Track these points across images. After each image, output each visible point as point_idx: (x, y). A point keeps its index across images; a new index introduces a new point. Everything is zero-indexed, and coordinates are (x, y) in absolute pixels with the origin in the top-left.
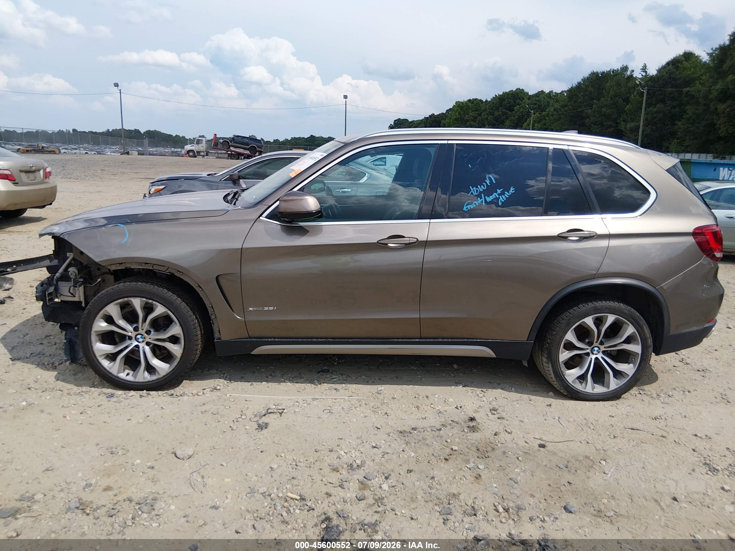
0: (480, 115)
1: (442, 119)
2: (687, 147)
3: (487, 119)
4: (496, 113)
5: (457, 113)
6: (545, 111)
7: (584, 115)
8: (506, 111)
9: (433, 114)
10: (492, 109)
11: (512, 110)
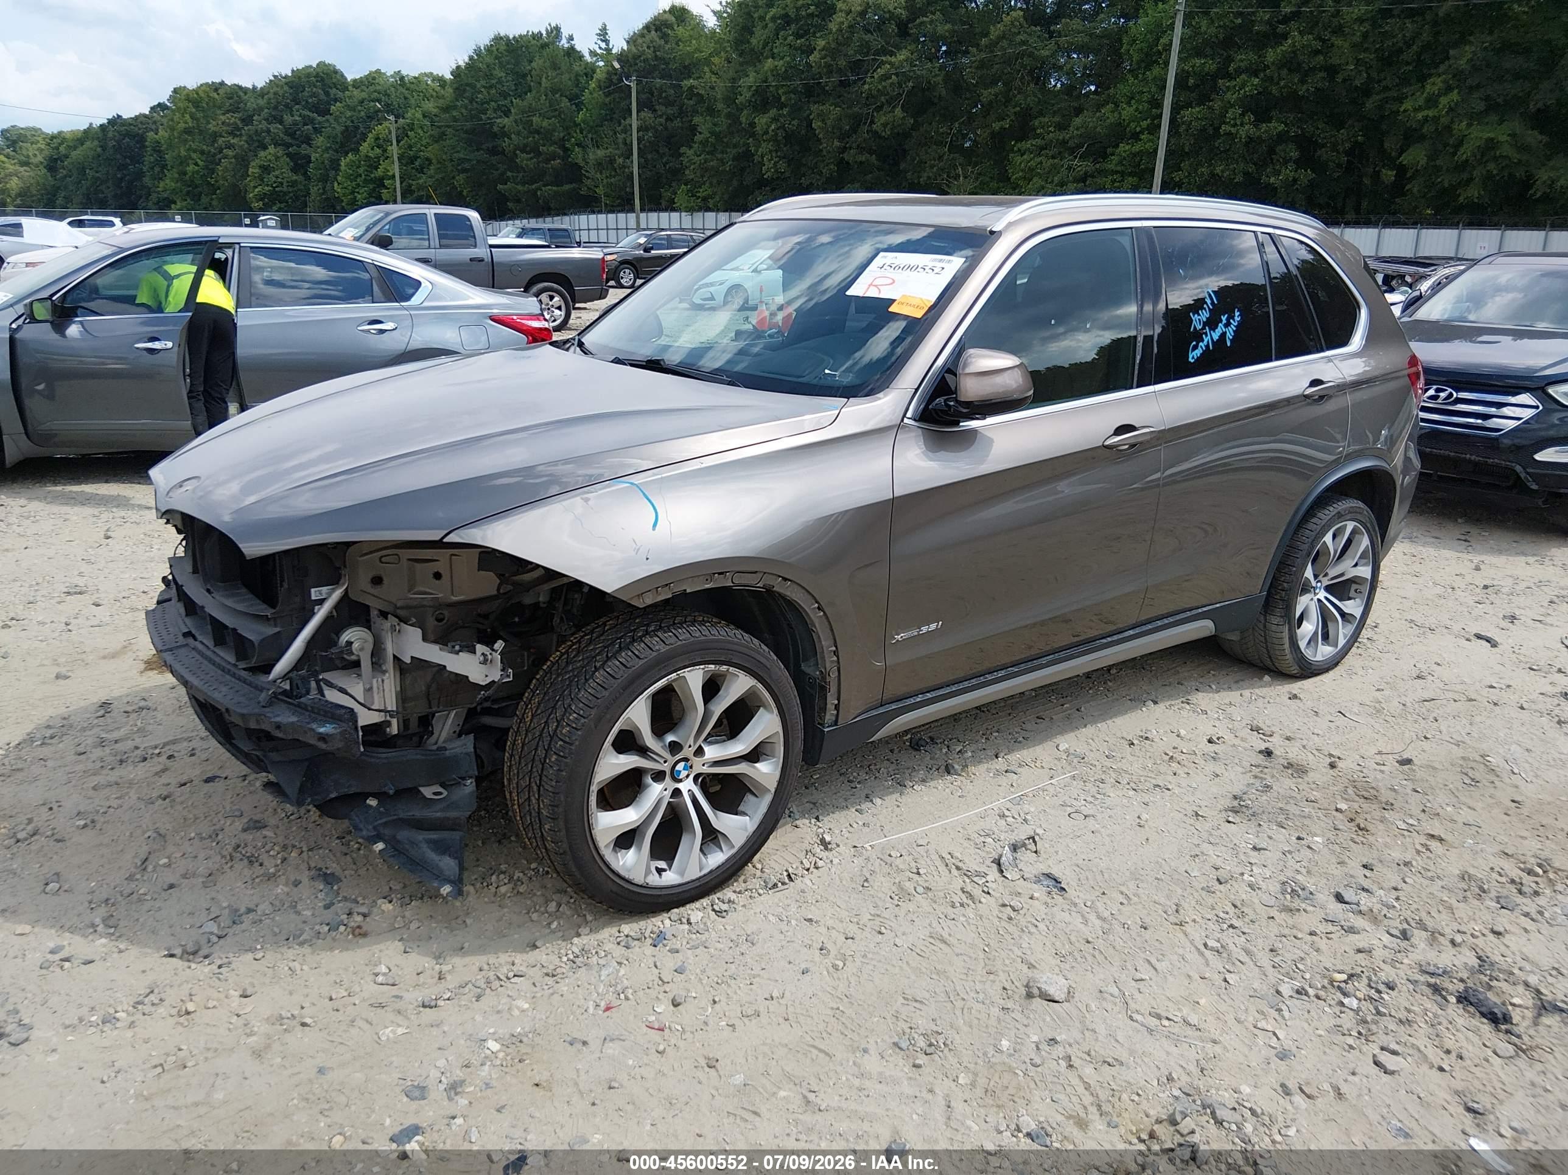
0: (247, 120)
1: (148, 130)
2: (705, 199)
3: (268, 131)
4: (288, 119)
5: (187, 116)
6: (404, 118)
7: (495, 129)
8: (311, 114)
9: (119, 116)
10: (275, 108)
11: (326, 112)
